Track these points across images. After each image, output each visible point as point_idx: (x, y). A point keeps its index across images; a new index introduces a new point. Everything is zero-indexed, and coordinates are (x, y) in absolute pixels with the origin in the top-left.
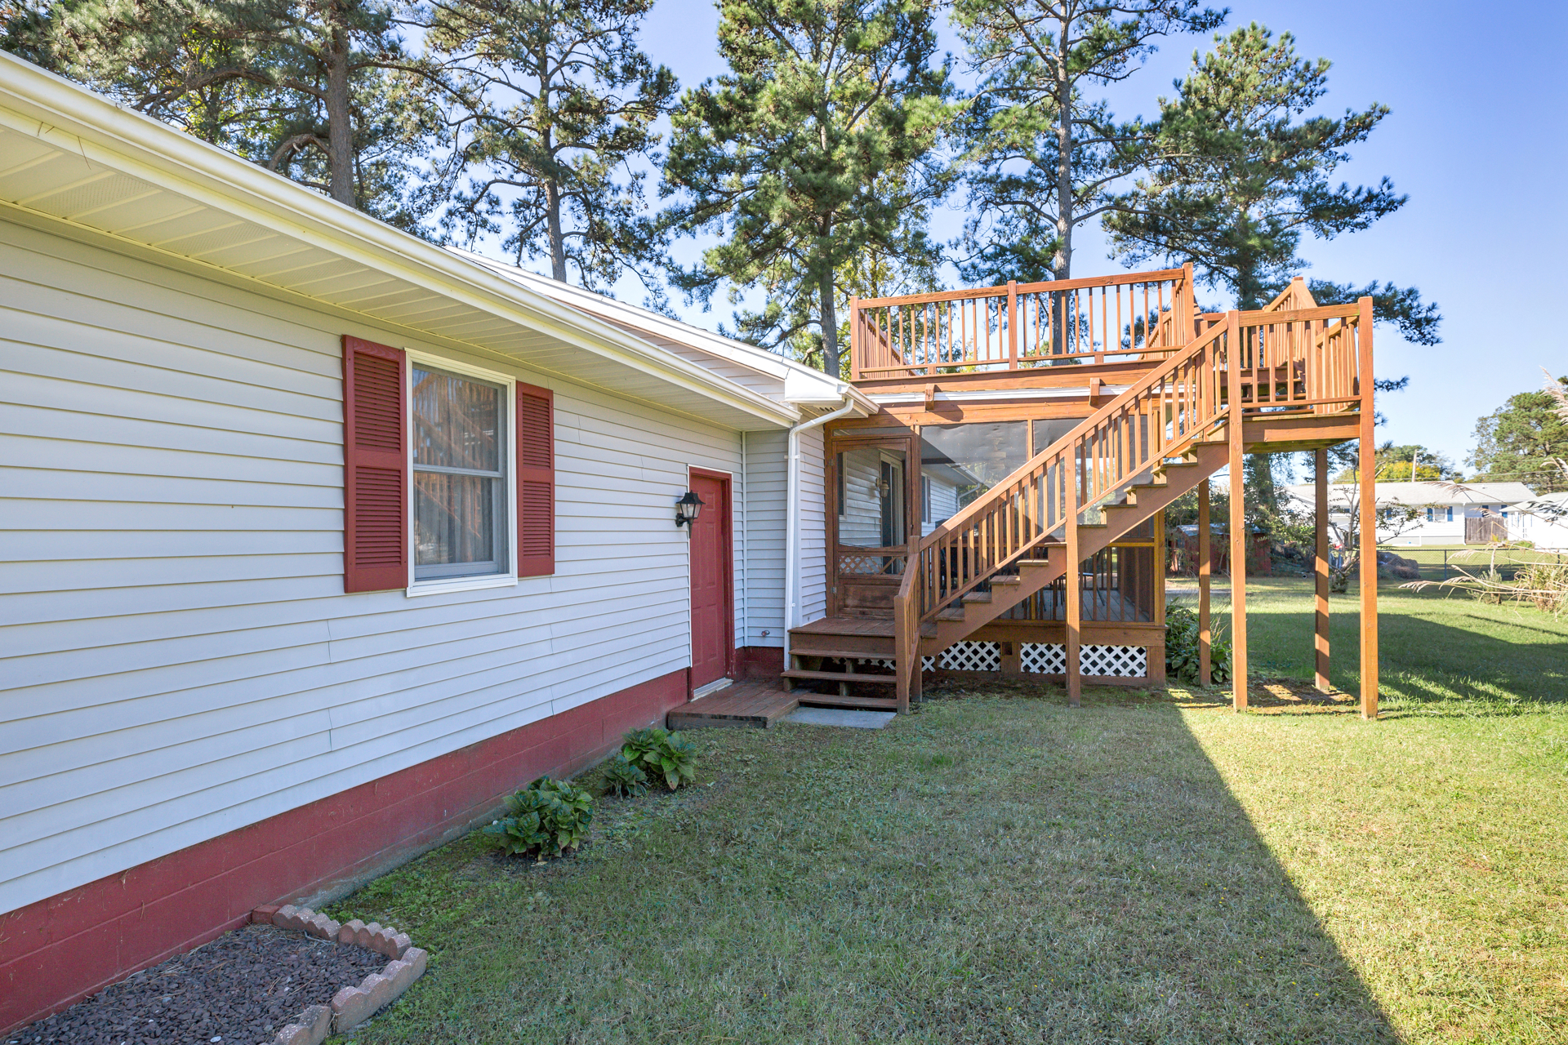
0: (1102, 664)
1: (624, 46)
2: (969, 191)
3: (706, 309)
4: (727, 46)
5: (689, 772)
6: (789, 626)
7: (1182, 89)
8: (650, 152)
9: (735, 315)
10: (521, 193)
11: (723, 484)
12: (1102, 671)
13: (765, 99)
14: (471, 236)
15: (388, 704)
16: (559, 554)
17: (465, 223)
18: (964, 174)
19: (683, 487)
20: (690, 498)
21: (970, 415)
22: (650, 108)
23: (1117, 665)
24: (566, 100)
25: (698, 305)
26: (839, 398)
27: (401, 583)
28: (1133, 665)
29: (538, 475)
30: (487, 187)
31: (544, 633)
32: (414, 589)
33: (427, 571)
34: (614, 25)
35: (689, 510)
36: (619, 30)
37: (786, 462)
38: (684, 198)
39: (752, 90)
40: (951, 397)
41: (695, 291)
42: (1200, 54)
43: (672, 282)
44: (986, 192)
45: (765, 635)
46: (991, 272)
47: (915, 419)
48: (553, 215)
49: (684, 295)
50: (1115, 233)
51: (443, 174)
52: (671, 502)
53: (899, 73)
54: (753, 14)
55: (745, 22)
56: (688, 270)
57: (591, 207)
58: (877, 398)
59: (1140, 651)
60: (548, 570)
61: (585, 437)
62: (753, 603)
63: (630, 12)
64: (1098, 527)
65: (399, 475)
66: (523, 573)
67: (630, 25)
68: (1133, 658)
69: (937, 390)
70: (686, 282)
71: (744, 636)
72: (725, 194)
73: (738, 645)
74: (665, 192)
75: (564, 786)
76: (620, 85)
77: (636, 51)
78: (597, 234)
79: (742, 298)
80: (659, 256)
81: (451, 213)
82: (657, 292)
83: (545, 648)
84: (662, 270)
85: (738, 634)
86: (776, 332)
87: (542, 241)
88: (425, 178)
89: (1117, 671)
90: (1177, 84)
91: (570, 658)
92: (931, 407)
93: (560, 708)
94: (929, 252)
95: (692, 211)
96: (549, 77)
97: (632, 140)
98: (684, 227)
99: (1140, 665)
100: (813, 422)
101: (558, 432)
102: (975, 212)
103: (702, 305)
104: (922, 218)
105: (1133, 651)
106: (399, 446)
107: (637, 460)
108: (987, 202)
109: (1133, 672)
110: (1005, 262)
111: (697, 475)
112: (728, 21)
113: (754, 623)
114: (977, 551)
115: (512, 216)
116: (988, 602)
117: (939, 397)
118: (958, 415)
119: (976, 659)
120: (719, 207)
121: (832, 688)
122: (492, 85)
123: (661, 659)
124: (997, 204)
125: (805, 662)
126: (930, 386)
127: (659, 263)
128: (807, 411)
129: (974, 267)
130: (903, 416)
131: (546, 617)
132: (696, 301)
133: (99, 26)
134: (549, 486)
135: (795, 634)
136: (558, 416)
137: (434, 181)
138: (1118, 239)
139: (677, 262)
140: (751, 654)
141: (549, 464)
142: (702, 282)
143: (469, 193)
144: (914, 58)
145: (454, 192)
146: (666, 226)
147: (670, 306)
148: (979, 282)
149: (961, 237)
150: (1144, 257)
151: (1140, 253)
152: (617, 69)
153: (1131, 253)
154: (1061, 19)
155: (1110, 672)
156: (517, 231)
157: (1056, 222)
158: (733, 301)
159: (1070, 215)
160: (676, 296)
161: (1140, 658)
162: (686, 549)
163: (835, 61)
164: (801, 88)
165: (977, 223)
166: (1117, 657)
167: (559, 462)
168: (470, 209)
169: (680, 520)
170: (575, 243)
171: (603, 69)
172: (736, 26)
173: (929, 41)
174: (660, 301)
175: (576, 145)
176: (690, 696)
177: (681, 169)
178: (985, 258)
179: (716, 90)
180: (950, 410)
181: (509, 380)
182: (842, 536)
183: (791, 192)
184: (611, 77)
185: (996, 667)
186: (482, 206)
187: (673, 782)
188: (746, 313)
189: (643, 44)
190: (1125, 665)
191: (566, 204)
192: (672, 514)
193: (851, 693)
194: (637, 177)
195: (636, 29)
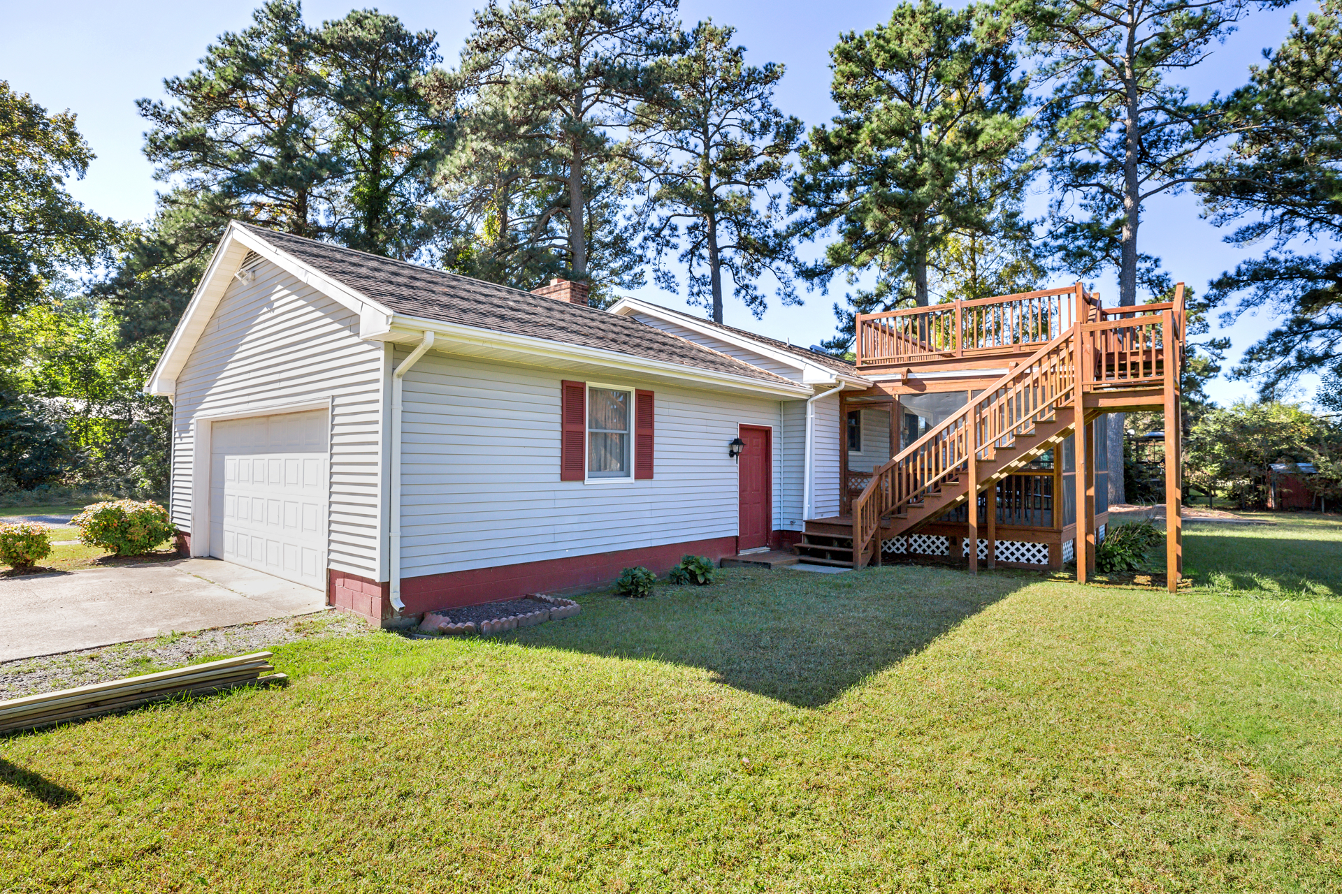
0: (1018, 554)
1: (763, 106)
2: (1050, 177)
3: (824, 293)
4: (838, 97)
5: (710, 576)
6: (806, 518)
7: (1272, 56)
8: (784, 178)
9: (848, 296)
10: (691, 221)
11: (766, 432)
12: (1018, 559)
13: (864, 136)
14: (659, 252)
15: (576, 527)
16: (655, 469)
17: (655, 244)
18: (1045, 165)
19: (736, 434)
20: (736, 442)
21: (931, 388)
22: (780, 148)
23: (1028, 555)
24: (723, 151)
25: (818, 290)
26: (833, 381)
27: (582, 479)
28: (1039, 556)
29: (645, 432)
30: (669, 219)
31: (648, 506)
32: (588, 481)
33: (593, 474)
34: (755, 93)
35: (736, 448)
36: (759, 96)
37: (805, 419)
38: (805, 213)
39: (856, 127)
40: (919, 376)
41: (816, 280)
42: (1300, 16)
43: (798, 275)
44: (1065, 178)
45: (792, 523)
46: (1060, 248)
47: (895, 390)
48: (712, 237)
49: (808, 284)
50: (1206, 195)
51: (640, 214)
52: (726, 444)
53: (985, 90)
54: (857, 70)
55: (851, 76)
56: (810, 265)
57: (740, 225)
58: (871, 377)
59: (1045, 547)
60: (650, 476)
61: (672, 412)
62: (786, 504)
63: (766, 84)
64: (989, 461)
65: (583, 433)
66: (637, 478)
67: (767, 92)
68: (1039, 551)
69: (909, 371)
70: (808, 274)
71: (778, 522)
72: (837, 205)
73: (774, 528)
74: (791, 210)
75: (644, 569)
76: (758, 138)
77: (772, 109)
78: (743, 245)
79: (857, 280)
80: (789, 256)
81: (646, 239)
82: (786, 284)
83: (648, 514)
84: (790, 266)
85: (774, 522)
86: (881, 307)
87: (705, 252)
88: (629, 219)
89: (1028, 560)
90: (1266, 53)
91: (661, 520)
92: (906, 382)
93: (655, 544)
94: (1021, 230)
95: (813, 220)
96: (709, 139)
97: (771, 171)
98: (806, 235)
99: (1045, 556)
100: (821, 395)
101: (656, 410)
102: (1058, 194)
103: (822, 290)
104: (1019, 199)
105: (1039, 546)
106: (583, 422)
107: (703, 422)
108: (1066, 185)
109: (1039, 561)
110: (1076, 238)
111: (743, 428)
112: (839, 77)
113: (786, 516)
114: (915, 475)
115: (686, 236)
116: (922, 507)
117: (910, 376)
118: (923, 387)
119: (933, 547)
120: (833, 214)
121: (822, 554)
122: (672, 151)
123: (717, 529)
124: (1075, 187)
125: (812, 539)
126: (905, 369)
127: (788, 261)
128: (819, 388)
129: (1045, 245)
130: (888, 389)
131: (648, 499)
132: (816, 288)
133: (456, 171)
134: (651, 437)
135: (809, 523)
136: (656, 403)
137: (634, 220)
138: (1206, 201)
139: (801, 260)
140: (782, 534)
141: (652, 427)
142: (821, 273)
143: (657, 225)
144: (998, 75)
145: (648, 225)
146: (792, 235)
147: (795, 293)
148: (1050, 258)
149: (1046, 215)
150: (1237, 214)
151: (1230, 211)
152: (757, 125)
153: (1221, 212)
154: (1127, 25)
155: (1023, 560)
156: (689, 247)
157: (1122, 200)
158: (850, 282)
159: (1136, 192)
160: (800, 285)
161: (1045, 552)
162: (736, 469)
163: (927, 89)
164: (894, 121)
165: (1060, 203)
166: (1028, 550)
167: (656, 425)
168: (658, 235)
169: (732, 454)
170: (727, 253)
171: (746, 127)
172: (844, 80)
173: (1010, 59)
174: (789, 290)
175: (729, 183)
176: (737, 552)
177: (802, 193)
178: (1056, 237)
179: (831, 128)
180: (918, 384)
181: (632, 389)
182: (850, 464)
183: (881, 208)
184: (753, 132)
185: (946, 553)
186: (666, 232)
187: (701, 580)
188: (859, 292)
189: (775, 103)
190: (1034, 556)
191: (720, 228)
192: (728, 450)
193: (833, 558)
194: (774, 197)
195: (771, 94)
